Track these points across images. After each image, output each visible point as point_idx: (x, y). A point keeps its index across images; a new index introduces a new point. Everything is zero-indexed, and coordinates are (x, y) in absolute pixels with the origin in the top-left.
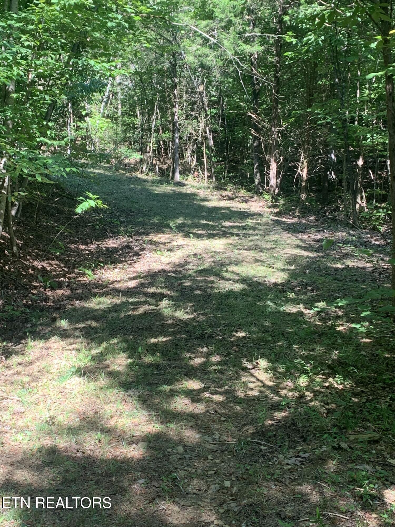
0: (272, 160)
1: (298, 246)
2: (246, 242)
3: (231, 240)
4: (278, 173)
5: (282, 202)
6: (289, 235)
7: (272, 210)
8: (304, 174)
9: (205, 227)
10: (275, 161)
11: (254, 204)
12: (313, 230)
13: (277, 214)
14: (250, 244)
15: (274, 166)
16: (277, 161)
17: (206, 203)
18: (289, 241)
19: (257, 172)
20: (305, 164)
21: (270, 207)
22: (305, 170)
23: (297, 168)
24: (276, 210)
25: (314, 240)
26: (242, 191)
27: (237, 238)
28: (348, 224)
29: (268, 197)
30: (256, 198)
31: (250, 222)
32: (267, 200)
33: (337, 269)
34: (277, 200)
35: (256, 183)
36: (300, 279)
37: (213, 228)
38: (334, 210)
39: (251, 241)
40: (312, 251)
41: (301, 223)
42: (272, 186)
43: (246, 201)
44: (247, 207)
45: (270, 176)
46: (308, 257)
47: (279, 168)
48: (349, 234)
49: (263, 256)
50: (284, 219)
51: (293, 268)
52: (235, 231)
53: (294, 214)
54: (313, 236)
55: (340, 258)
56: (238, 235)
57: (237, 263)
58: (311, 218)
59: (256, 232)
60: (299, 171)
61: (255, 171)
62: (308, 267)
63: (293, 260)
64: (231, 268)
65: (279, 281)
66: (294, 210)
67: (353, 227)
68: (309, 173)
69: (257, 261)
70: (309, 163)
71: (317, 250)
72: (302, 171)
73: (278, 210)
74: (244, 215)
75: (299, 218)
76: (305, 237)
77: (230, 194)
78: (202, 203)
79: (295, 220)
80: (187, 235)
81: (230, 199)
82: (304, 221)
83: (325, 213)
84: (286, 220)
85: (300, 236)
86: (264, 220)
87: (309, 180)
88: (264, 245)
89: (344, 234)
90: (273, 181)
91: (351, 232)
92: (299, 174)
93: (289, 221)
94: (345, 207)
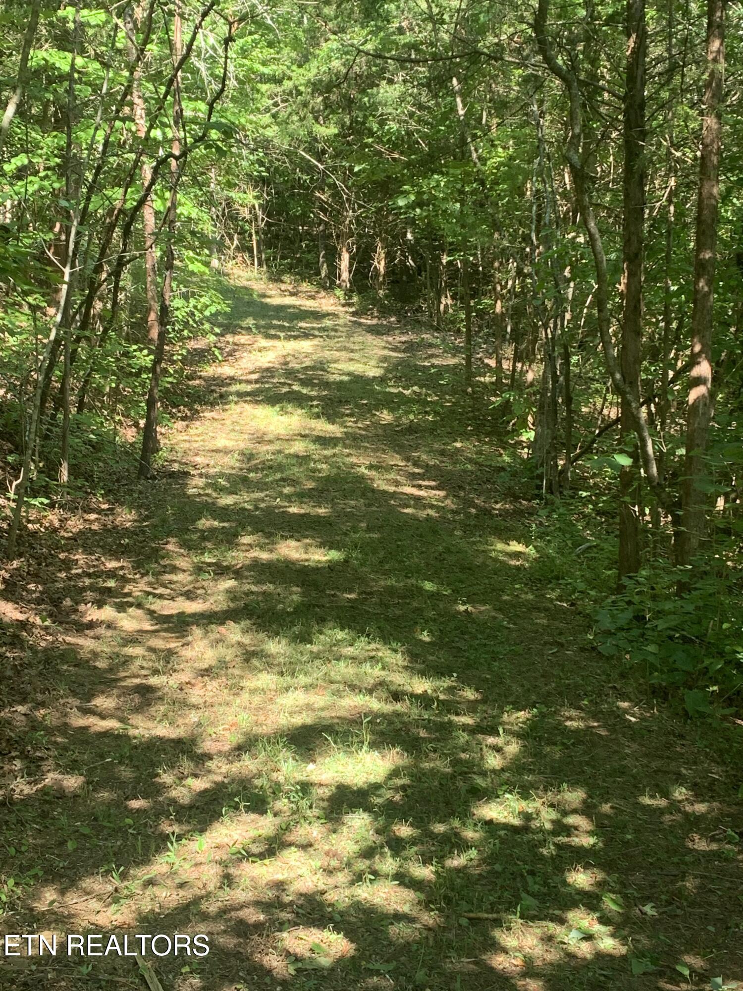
0: (344, 249)
1: (385, 348)
2: (332, 343)
3: (316, 342)
4: (351, 265)
5: (355, 299)
6: (374, 337)
7: (346, 309)
8: (382, 267)
9: (282, 328)
10: (347, 251)
11: (323, 301)
12: (397, 332)
13: (354, 314)
14: (338, 345)
15: (346, 256)
16: (349, 251)
17: (268, 300)
18: (375, 343)
19: (323, 262)
20: (383, 255)
21: (343, 306)
22: (383, 263)
23: (373, 260)
24: (351, 310)
25: (400, 342)
26: (304, 284)
27: (321, 340)
28: (432, 326)
29: (339, 293)
30: (323, 294)
31: (327, 323)
32: (338, 298)
33: (424, 366)
34: (350, 297)
35: (323, 275)
36: (394, 373)
37: (290, 329)
38: (416, 310)
39: (338, 342)
40: (399, 352)
41: (382, 325)
42: (344, 281)
43: (313, 298)
44: (316, 305)
45: (342, 268)
46: (397, 357)
47: (352, 258)
48: (433, 336)
49: (356, 356)
50: (362, 320)
51: (385, 365)
52: (317, 333)
53: (372, 314)
54: (398, 339)
55: (426, 358)
56: (321, 337)
57: (335, 362)
58: (392, 319)
59: (339, 334)
60: (376, 263)
61: (321, 260)
62: (399, 364)
63: (385, 359)
64: (332, 365)
65: (377, 375)
66: (372, 309)
67: (437, 329)
68: (387, 267)
69: (351, 360)
70: (388, 255)
71: (404, 351)
72: (379, 263)
73: (353, 309)
74: (317, 316)
75: (379, 319)
76: (390, 339)
77: (290, 288)
78: (263, 300)
79: (375, 321)
80: (268, 336)
81: (293, 294)
82: (385, 323)
83: (406, 313)
84: (365, 321)
85: (385, 338)
86: (341, 321)
87: (387, 274)
88: (352, 346)
89: (428, 336)
90: (345, 275)
91: (436, 334)
92: (376, 267)
93: (369, 322)
94: (429, 307)
